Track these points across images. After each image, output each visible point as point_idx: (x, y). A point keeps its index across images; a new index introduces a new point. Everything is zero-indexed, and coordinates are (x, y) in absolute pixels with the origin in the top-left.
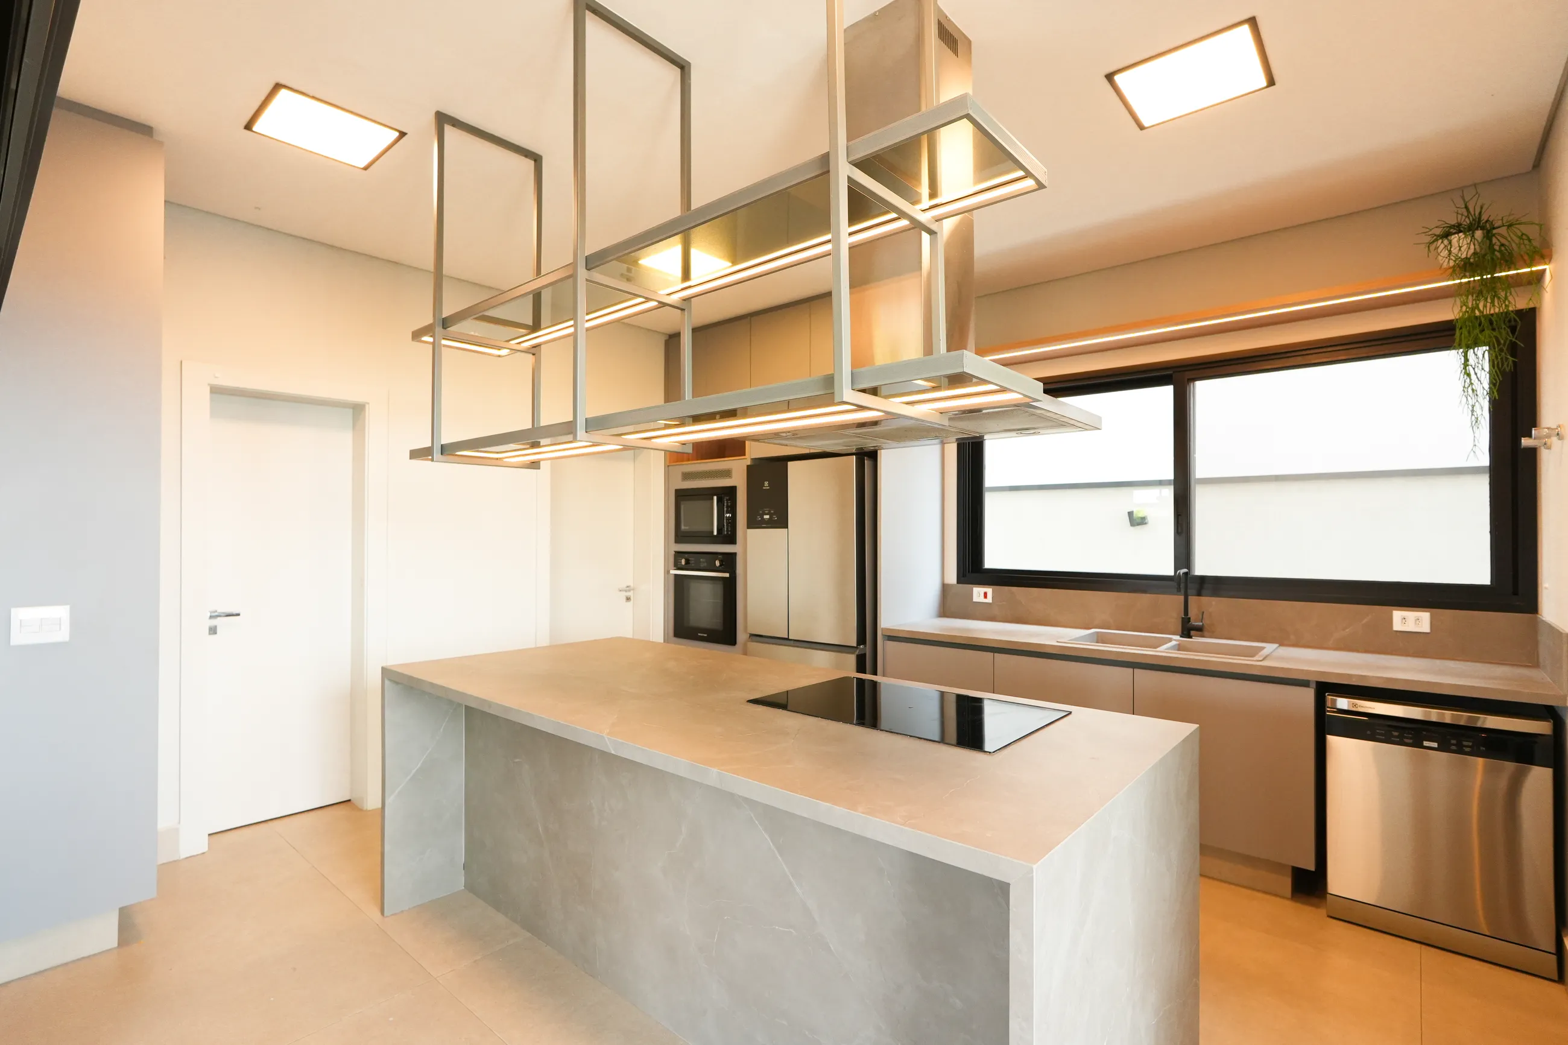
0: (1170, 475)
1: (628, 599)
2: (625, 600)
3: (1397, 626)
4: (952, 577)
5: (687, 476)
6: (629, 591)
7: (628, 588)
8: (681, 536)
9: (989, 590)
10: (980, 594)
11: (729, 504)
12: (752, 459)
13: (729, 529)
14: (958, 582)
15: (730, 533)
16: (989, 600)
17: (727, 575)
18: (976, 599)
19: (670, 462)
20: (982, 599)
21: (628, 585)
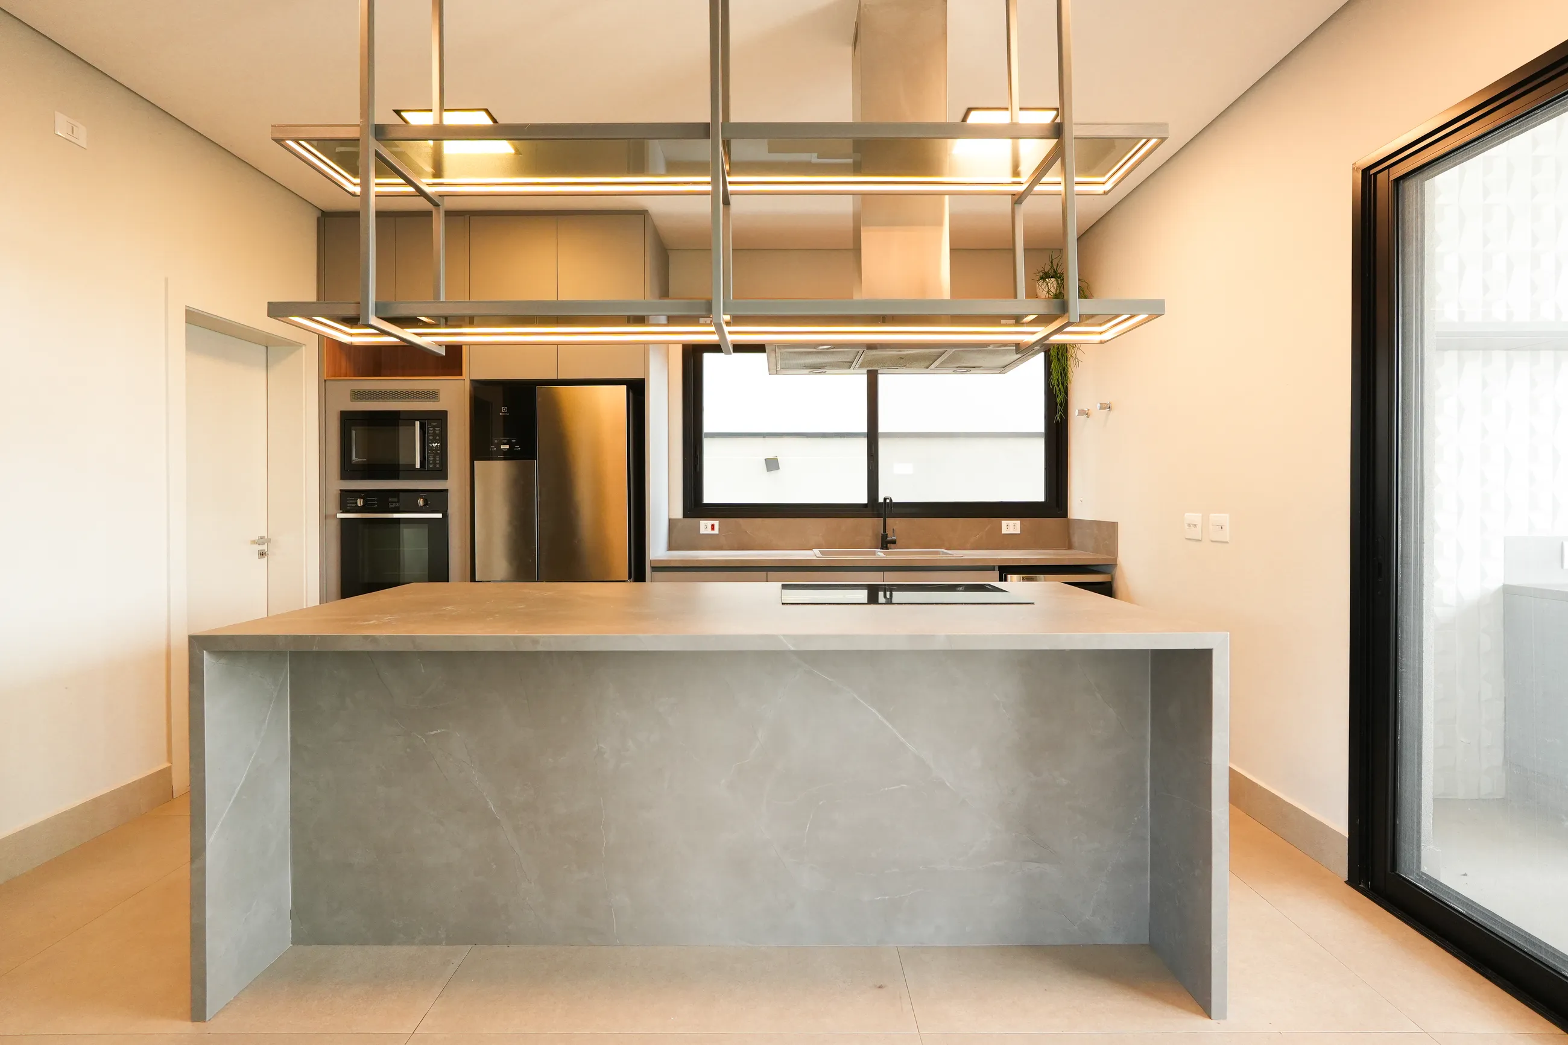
0: (865, 430)
1: (262, 554)
2: (257, 556)
3: (1004, 531)
4: (678, 512)
5: (358, 395)
6: (263, 544)
7: (262, 541)
8: (348, 470)
9: (716, 523)
10: (706, 526)
11: (437, 432)
12: (471, 380)
13: (438, 462)
14: (685, 515)
15: (438, 466)
16: (716, 531)
17: (440, 516)
18: (703, 531)
19: (327, 376)
20: (709, 531)
21: (262, 535)
